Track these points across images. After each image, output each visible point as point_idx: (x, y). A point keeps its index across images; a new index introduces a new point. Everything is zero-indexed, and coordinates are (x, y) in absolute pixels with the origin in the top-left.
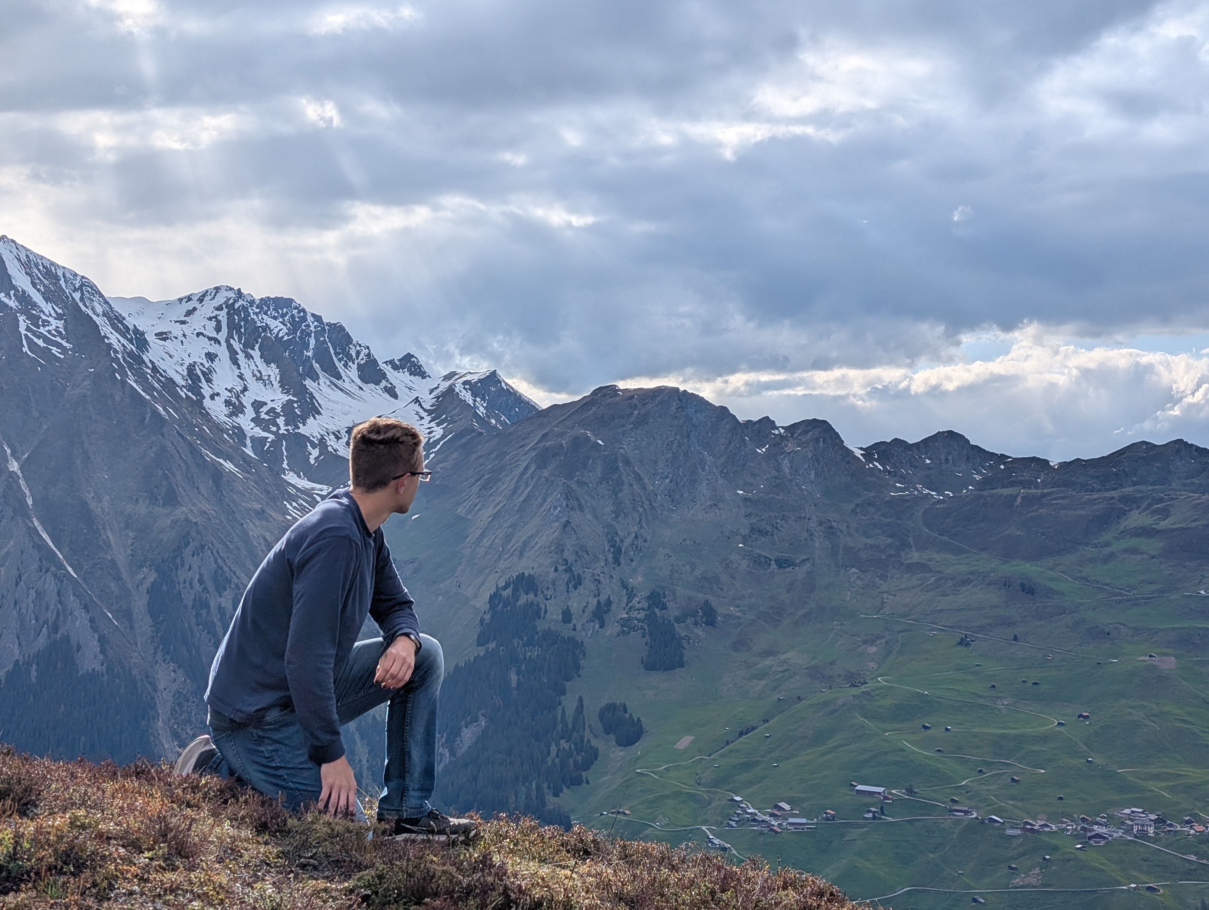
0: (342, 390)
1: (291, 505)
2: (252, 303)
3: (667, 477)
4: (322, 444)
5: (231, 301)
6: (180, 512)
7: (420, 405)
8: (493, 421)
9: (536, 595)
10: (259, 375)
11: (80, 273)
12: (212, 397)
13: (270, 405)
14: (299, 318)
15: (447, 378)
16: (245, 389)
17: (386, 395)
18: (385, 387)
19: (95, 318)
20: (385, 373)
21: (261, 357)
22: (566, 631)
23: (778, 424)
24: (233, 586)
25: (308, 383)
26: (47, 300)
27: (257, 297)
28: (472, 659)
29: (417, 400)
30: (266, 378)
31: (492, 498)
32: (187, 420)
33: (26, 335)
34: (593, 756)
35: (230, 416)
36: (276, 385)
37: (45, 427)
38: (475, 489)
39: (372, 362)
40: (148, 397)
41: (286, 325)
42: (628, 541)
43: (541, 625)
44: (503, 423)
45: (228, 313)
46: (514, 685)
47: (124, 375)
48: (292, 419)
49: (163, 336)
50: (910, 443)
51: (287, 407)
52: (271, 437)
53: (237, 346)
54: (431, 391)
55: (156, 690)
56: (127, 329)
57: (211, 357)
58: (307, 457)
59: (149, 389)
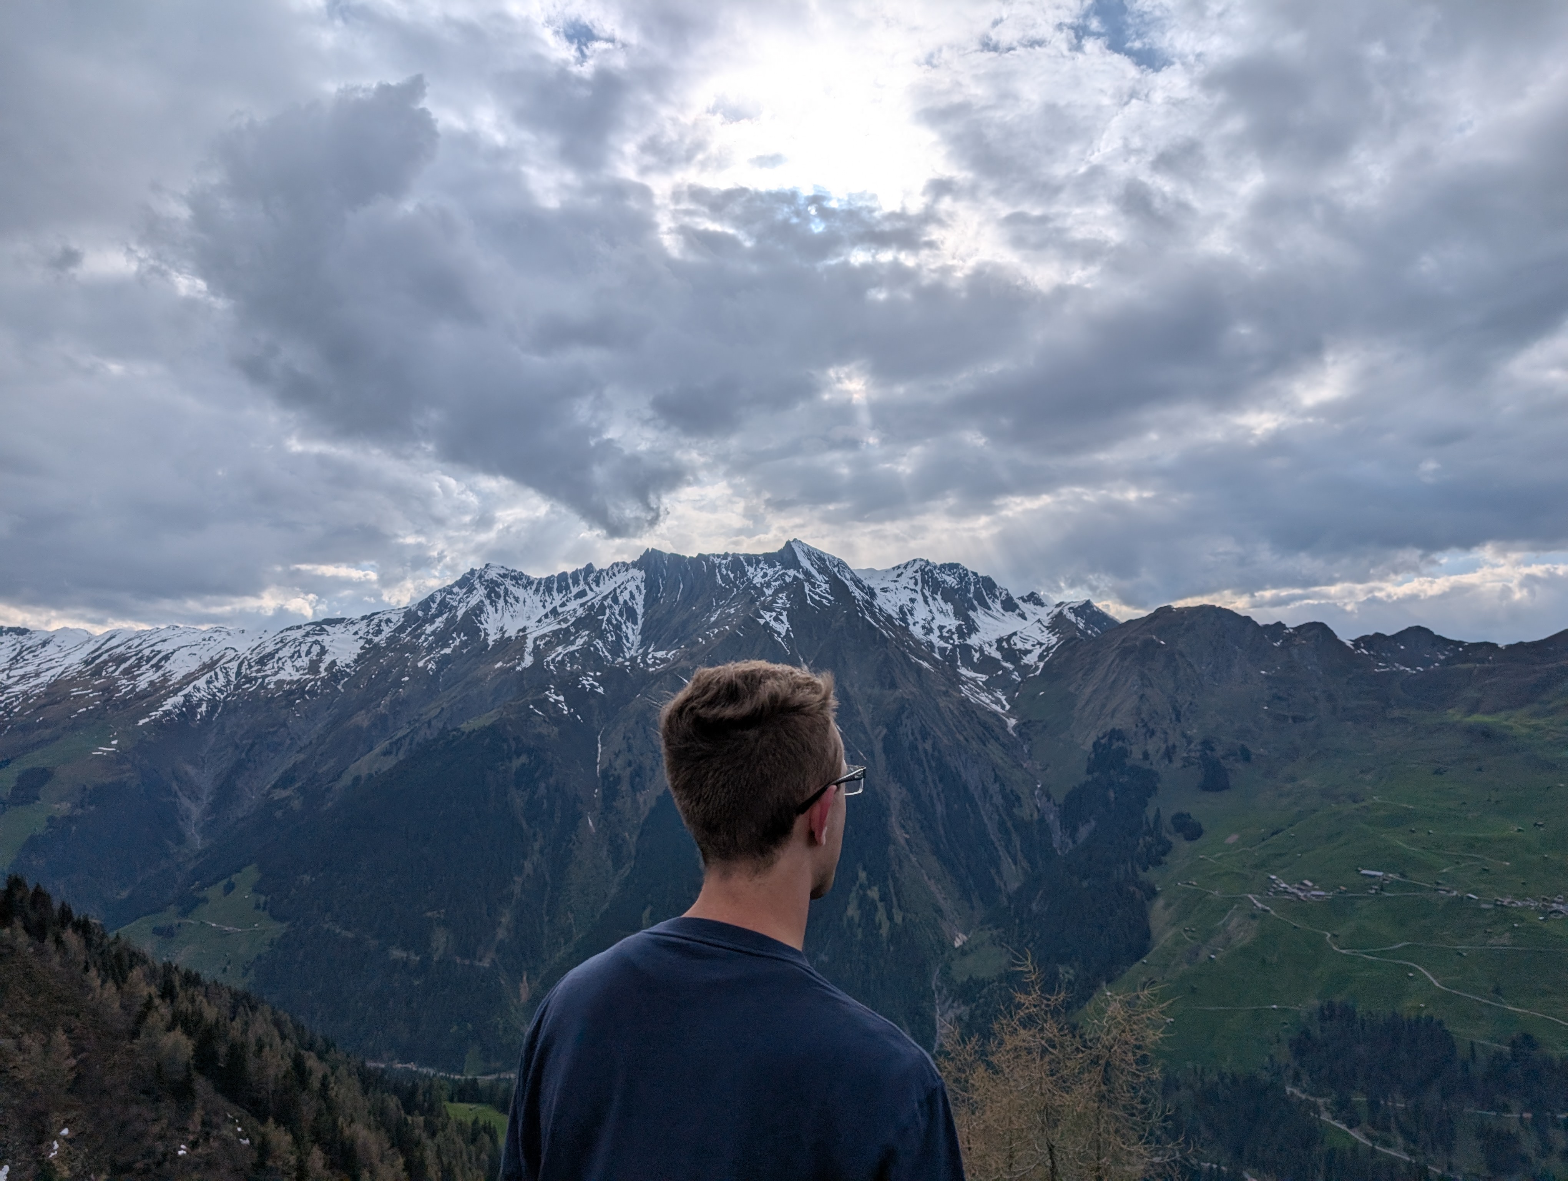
0: (991, 617)
2: (935, 567)
3: (1210, 664)
4: (981, 650)
5: (923, 567)
6: (899, 693)
7: (1041, 623)
8: (1089, 632)
9: (1124, 742)
10: (941, 610)
11: (837, 557)
12: (914, 624)
13: (949, 628)
14: (963, 574)
15: (1058, 606)
16: (933, 618)
17: (1020, 619)
18: (1019, 614)
19: (846, 582)
20: (1018, 605)
21: (942, 599)
22: (1146, 765)
23: (1288, 626)
25: (971, 613)
26: (819, 573)
27: (938, 564)
29: (1039, 621)
30: (945, 611)
31: (1090, 681)
32: (900, 638)
33: (808, 594)
34: (1167, 848)
35: (925, 635)
36: (952, 615)
38: (1080, 675)
39: (1009, 598)
40: (877, 626)
42: (1185, 706)
43: (1128, 762)
44: (1096, 633)
45: (921, 574)
46: (1112, 800)
47: (863, 613)
48: (962, 635)
49: (884, 590)
50: (1388, 634)
51: (959, 628)
52: (950, 647)
53: (927, 593)
54: (1048, 615)
55: (889, 798)
56: (864, 586)
57: (912, 600)
58: (972, 658)
59: (877, 621)
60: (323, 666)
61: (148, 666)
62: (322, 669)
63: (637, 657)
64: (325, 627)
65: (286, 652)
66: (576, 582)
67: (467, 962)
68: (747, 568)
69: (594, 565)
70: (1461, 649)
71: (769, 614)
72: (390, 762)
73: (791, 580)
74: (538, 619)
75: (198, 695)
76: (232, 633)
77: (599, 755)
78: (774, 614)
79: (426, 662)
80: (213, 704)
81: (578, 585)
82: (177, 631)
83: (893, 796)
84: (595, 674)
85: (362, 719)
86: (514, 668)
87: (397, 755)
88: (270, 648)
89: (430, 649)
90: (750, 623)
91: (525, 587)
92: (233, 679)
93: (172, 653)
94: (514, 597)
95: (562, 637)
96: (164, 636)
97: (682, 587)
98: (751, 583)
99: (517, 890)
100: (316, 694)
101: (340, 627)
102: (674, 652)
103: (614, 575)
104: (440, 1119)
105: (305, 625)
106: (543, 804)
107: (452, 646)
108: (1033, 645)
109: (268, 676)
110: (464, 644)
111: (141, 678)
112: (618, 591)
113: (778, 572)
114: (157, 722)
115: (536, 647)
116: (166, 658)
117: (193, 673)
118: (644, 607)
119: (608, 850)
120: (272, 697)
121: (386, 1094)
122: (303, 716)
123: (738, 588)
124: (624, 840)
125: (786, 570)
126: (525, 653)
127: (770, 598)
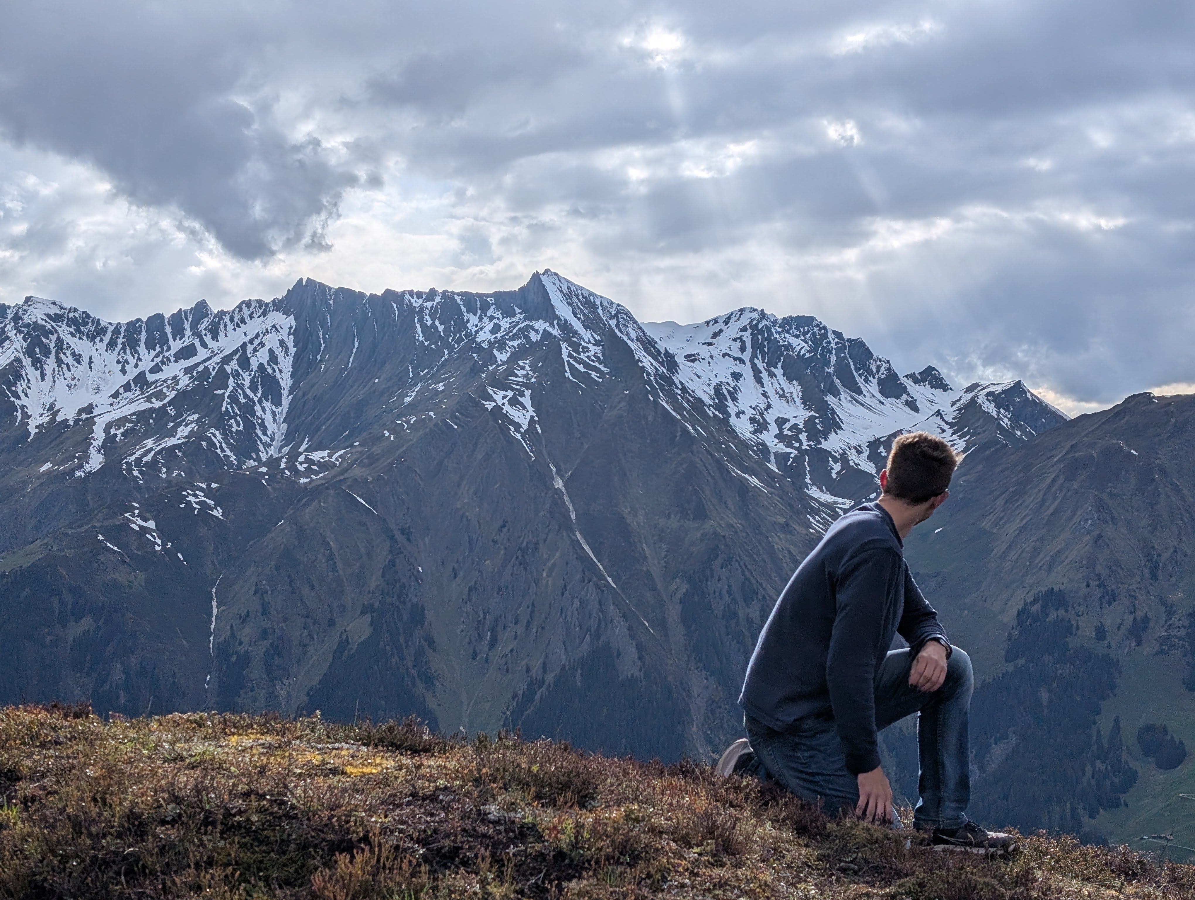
0: (862, 405)
1: (814, 518)
2: (775, 322)
4: (844, 458)
5: (755, 322)
6: (710, 525)
7: (942, 418)
8: (1018, 433)
9: (1067, 611)
10: (781, 392)
11: (616, 301)
12: (738, 415)
13: (793, 421)
14: (820, 335)
15: (969, 390)
16: (769, 406)
17: (907, 409)
18: (906, 401)
19: (629, 343)
20: (906, 387)
21: (784, 375)
22: (1099, 649)
24: (760, 597)
25: (830, 399)
26: (586, 327)
27: (780, 317)
28: (1000, 675)
29: (938, 413)
30: (788, 395)
31: (1018, 512)
32: (714, 437)
33: (568, 361)
34: (1131, 778)
35: (754, 433)
36: (798, 401)
37: (586, 446)
38: (1000, 502)
39: (892, 376)
40: (678, 417)
41: (807, 343)
42: (1166, 556)
43: (1072, 642)
44: (1030, 435)
45: (752, 334)
46: (1045, 702)
47: (656, 396)
48: (814, 435)
49: (691, 358)
51: (810, 423)
52: (794, 452)
53: (761, 365)
54: (953, 404)
55: (689, 696)
56: (658, 352)
58: (830, 472)
59: (679, 408)
63: (279, 459)
66: (179, 332)
68: (466, 315)
69: (210, 304)
71: (501, 393)
73: (538, 337)
74: (112, 392)
77: (214, 619)
78: (510, 394)
81: (183, 336)
83: (695, 691)
84: (209, 485)
86: (71, 472)
90: (470, 407)
91: (92, 339)
94: (73, 354)
95: (154, 423)
97: (356, 344)
98: (473, 340)
102: (342, 452)
103: (243, 321)
106: (118, 698)
112: (250, 348)
113: (517, 324)
115: (110, 439)
118: (292, 376)
123: (451, 349)
125: (531, 321)
126: (91, 449)
127: (505, 367)
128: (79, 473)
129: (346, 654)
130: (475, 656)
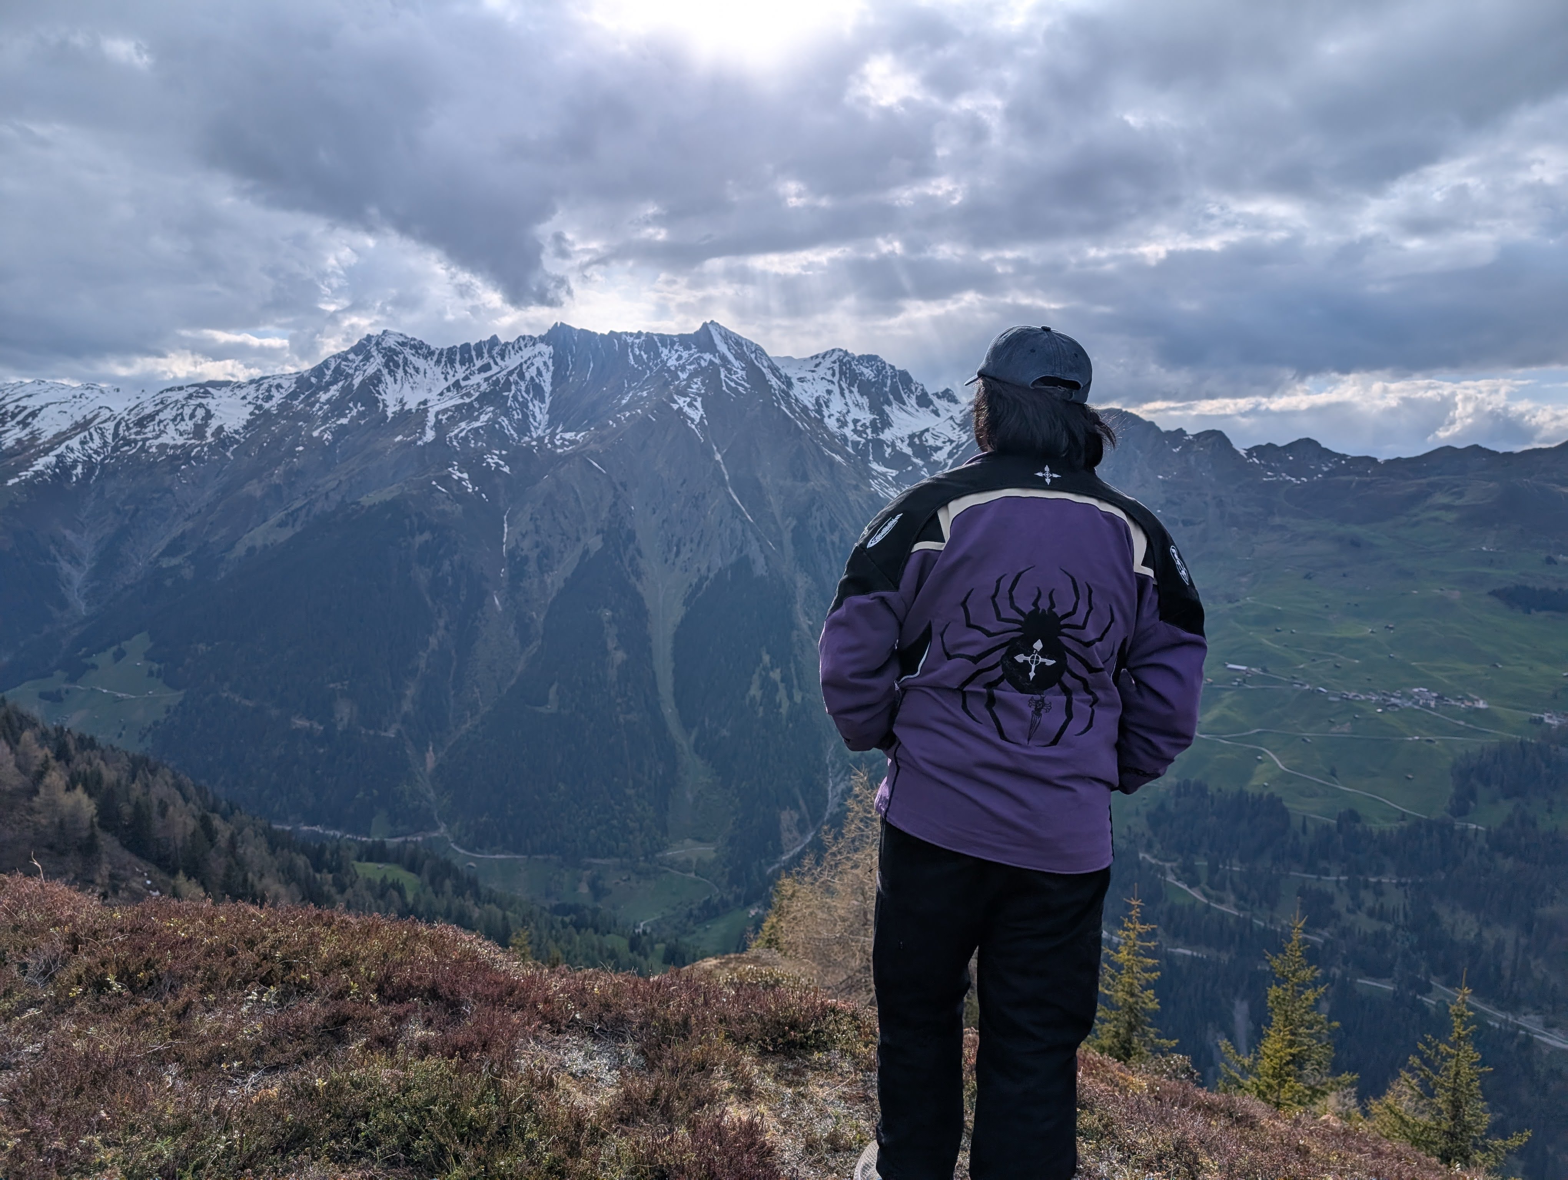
0: (906, 412)
2: (854, 358)
4: (893, 445)
5: (841, 358)
6: (810, 485)
10: (856, 403)
11: (755, 342)
12: (829, 417)
13: (863, 421)
14: (881, 367)
16: (848, 412)
17: (933, 415)
18: (933, 410)
19: (763, 369)
20: (932, 401)
21: (858, 392)
23: (1188, 433)
25: (886, 408)
26: (736, 358)
27: (857, 354)
29: (951, 418)
30: (861, 405)
32: (814, 430)
33: (724, 380)
35: (839, 428)
36: (867, 409)
37: (735, 434)
39: (924, 394)
40: (793, 417)
45: (839, 365)
47: (779, 403)
48: (875, 430)
49: (802, 380)
50: (1279, 446)
51: (873, 423)
52: (863, 441)
53: (844, 385)
54: (961, 412)
55: (796, 587)
56: (781, 375)
57: (829, 392)
58: (884, 454)
59: (793, 411)
60: (209, 432)
61: (14, 423)
62: (208, 434)
63: (544, 437)
64: (210, 389)
65: (167, 414)
66: (480, 355)
67: (371, 732)
68: (661, 349)
69: (499, 337)
70: (1343, 462)
71: (683, 399)
72: (287, 534)
73: (706, 364)
74: (439, 392)
75: (72, 455)
76: (106, 391)
77: (505, 535)
78: (688, 400)
79: (322, 431)
80: (89, 466)
81: (482, 358)
82: (43, 386)
83: (799, 585)
84: (500, 452)
85: (255, 489)
86: (415, 442)
87: (293, 526)
88: (149, 410)
89: (325, 419)
90: (664, 408)
91: (426, 358)
92: (110, 439)
93: (40, 410)
94: (414, 367)
95: (465, 412)
96: (29, 391)
97: (592, 365)
98: (665, 364)
99: (422, 664)
100: (203, 461)
101: (226, 391)
102: (583, 434)
103: (520, 349)
104: (349, 876)
105: (187, 387)
106: (447, 581)
107: (349, 416)
108: (944, 442)
109: (148, 439)
110: (361, 415)
111: (7, 435)
112: (525, 366)
113: (693, 355)
114: (28, 482)
115: (438, 422)
116: (34, 414)
117: (64, 433)
118: (552, 385)
119: (515, 629)
120: (155, 462)
121: (294, 854)
122: (190, 481)
123: (651, 370)
124: (531, 619)
125: (701, 352)
126: (427, 428)
127: (685, 383)
128: (419, 443)
129: (587, 559)
130: (666, 561)
